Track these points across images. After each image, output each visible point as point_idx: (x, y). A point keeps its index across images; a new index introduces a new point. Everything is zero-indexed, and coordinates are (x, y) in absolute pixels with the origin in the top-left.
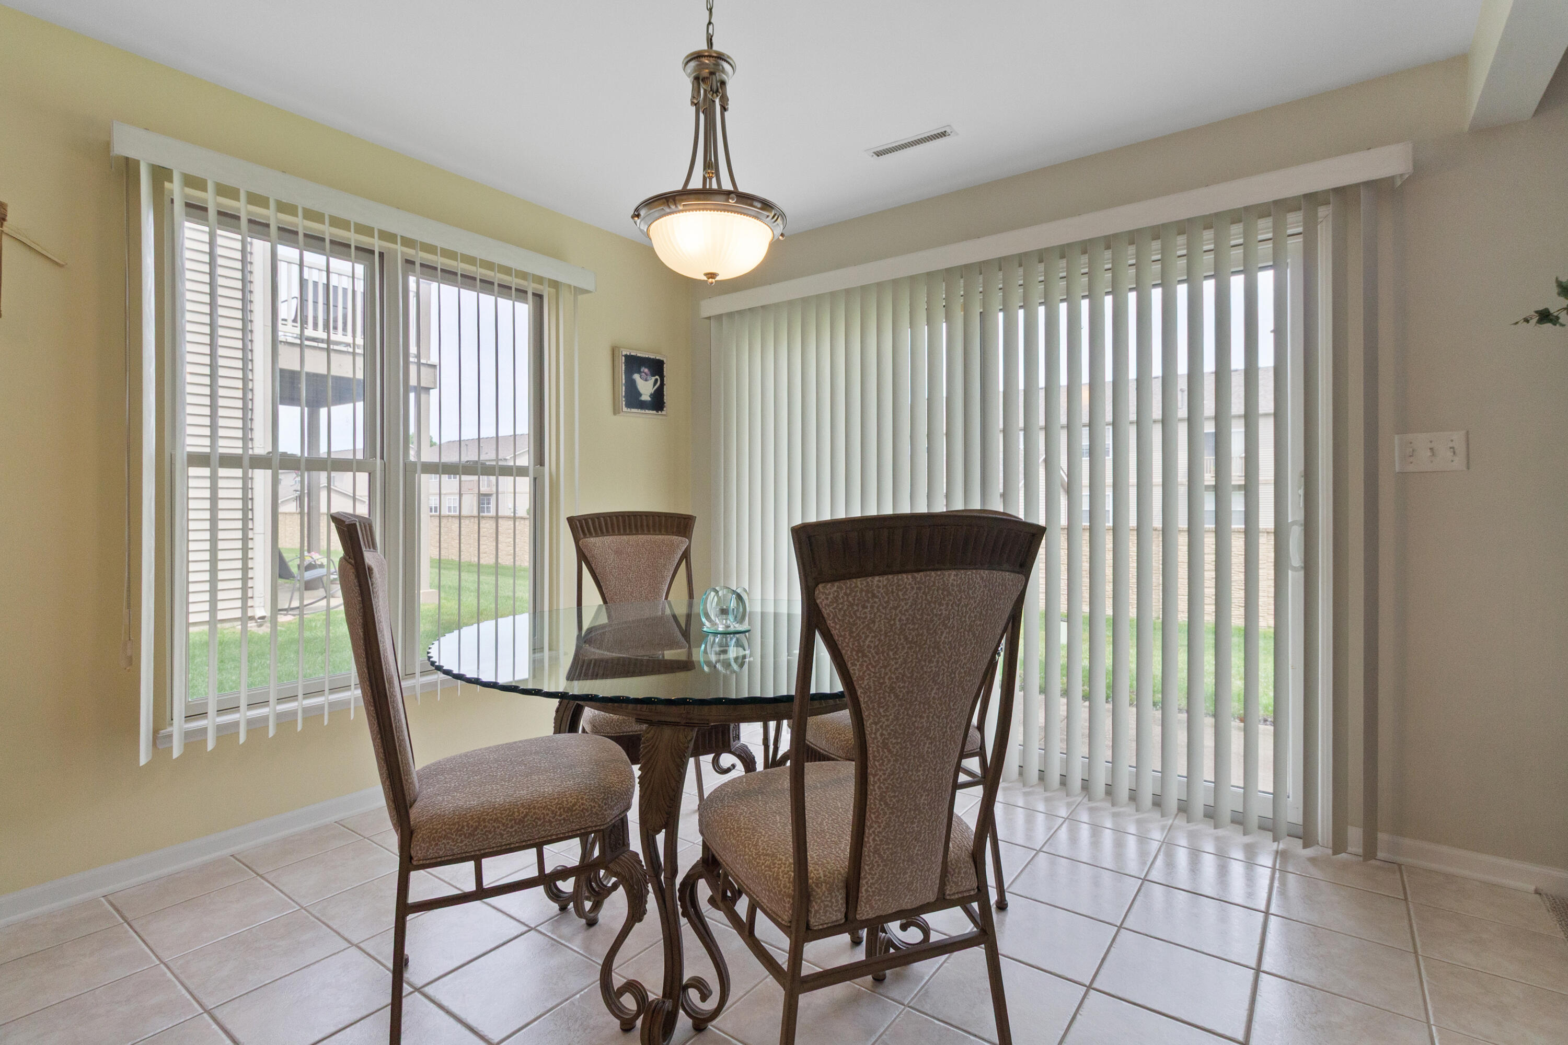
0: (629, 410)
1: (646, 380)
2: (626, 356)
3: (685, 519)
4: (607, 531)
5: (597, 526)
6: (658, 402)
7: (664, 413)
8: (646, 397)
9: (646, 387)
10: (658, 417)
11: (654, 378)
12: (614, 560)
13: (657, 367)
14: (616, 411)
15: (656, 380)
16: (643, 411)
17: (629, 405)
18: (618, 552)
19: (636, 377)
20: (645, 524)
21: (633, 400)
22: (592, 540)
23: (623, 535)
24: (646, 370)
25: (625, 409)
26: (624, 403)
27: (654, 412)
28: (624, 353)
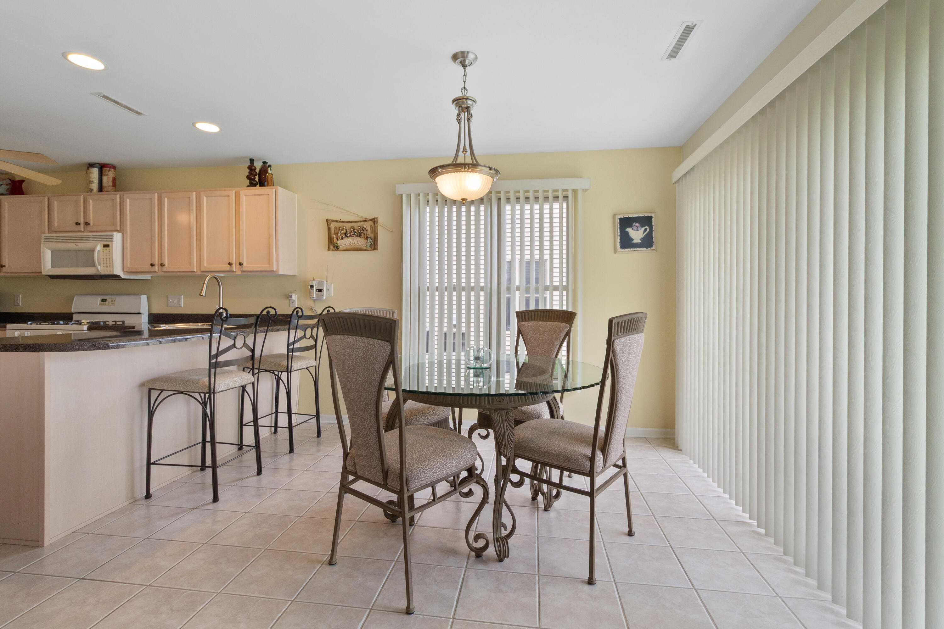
0: (624, 250)
1: (637, 230)
2: (620, 219)
3: (571, 314)
4: (534, 319)
5: (530, 316)
6: (648, 242)
7: (652, 248)
8: (637, 240)
9: (637, 234)
10: (648, 251)
11: (643, 229)
12: (532, 333)
13: (646, 221)
14: (616, 251)
15: (646, 230)
16: (635, 249)
17: (624, 247)
18: (535, 330)
19: (629, 230)
20: (553, 316)
21: (627, 243)
22: (524, 323)
23: (539, 321)
24: (637, 224)
25: (620, 250)
26: (619, 246)
27: (645, 249)
28: (619, 217)
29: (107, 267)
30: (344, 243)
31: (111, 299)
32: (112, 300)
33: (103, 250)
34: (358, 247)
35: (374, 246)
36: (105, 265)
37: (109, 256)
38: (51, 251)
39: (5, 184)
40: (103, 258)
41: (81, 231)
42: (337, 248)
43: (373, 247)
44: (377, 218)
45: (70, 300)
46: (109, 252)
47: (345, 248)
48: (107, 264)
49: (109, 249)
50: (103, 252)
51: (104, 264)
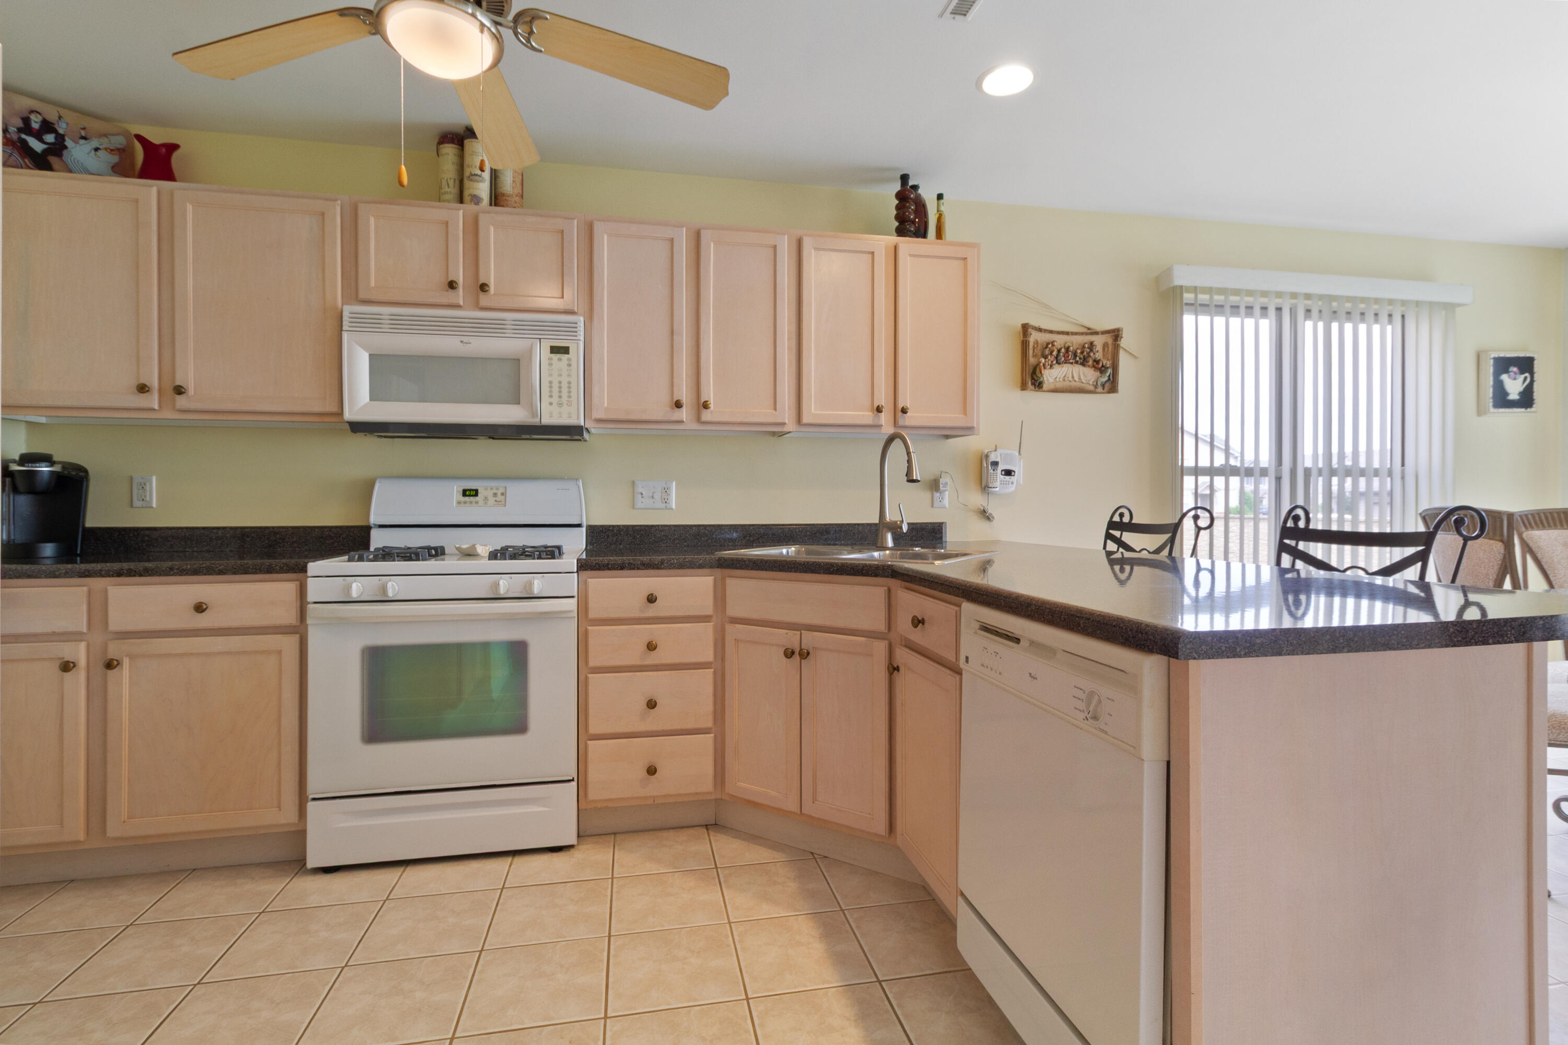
0: (1496, 410)
1: (1515, 379)
2: (1495, 359)
6: (1527, 400)
7: (1533, 409)
8: (1514, 395)
9: (1514, 386)
10: (1527, 414)
11: (1523, 376)
13: (1526, 365)
14: (1480, 412)
15: (1525, 379)
16: (1512, 410)
17: (1497, 405)
19: (1504, 377)
21: (1502, 400)
24: (1516, 369)
25: (1492, 410)
26: (1490, 403)
27: (1523, 410)
28: (1493, 356)
29: (560, 405)
30: (1052, 375)
31: (492, 489)
32: (495, 491)
33: (550, 359)
34: (1078, 384)
35: (1112, 386)
36: (555, 400)
37: (569, 375)
38: (370, 355)
39: (106, 149)
40: (551, 382)
41: (457, 306)
42: (1038, 385)
43: (1107, 386)
44: (1122, 329)
45: (366, 490)
46: (569, 365)
47: (1052, 387)
48: (560, 397)
49: (569, 360)
50: (550, 364)
51: (551, 396)
